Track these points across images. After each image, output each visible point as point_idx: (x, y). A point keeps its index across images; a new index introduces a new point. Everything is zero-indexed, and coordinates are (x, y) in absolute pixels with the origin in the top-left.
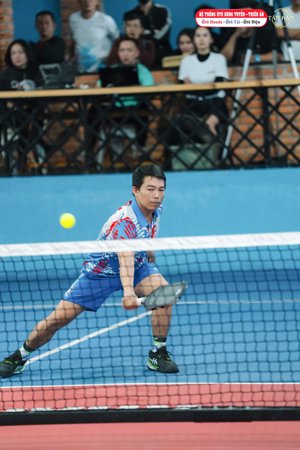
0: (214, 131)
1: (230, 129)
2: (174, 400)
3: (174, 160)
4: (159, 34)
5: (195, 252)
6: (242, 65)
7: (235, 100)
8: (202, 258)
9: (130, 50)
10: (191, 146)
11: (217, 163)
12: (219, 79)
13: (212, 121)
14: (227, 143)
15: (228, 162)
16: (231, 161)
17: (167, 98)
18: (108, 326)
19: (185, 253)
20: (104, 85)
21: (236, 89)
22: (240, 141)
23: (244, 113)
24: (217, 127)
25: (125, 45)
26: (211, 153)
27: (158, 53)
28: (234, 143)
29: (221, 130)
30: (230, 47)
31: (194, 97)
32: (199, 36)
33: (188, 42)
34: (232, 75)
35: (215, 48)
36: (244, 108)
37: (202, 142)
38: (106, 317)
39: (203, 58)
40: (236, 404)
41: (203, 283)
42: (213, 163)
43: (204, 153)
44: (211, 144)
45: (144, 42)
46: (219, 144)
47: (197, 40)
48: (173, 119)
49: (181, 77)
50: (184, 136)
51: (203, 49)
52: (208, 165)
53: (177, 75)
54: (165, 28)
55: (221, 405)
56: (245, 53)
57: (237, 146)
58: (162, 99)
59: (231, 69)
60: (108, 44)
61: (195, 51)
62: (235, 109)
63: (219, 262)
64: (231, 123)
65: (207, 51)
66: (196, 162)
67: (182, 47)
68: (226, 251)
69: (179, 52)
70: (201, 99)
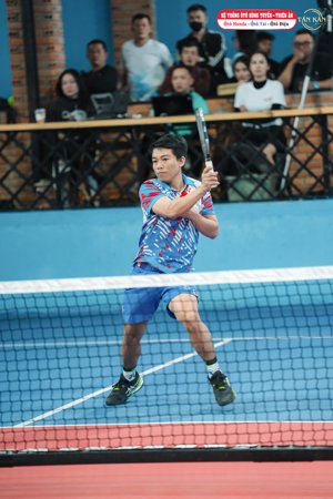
0: (272, 161)
1: (288, 158)
2: (232, 440)
3: (230, 192)
4: (213, 61)
5: (252, 286)
6: (300, 92)
7: (292, 128)
8: (260, 292)
9: (183, 77)
10: (248, 176)
11: (275, 194)
12: (276, 107)
13: (269, 150)
14: (285, 173)
15: (286, 193)
16: (290, 191)
17: (223, 127)
18: (163, 363)
19: (242, 287)
20: (157, 115)
21: (294, 117)
22: (299, 171)
23: (302, 141)
24: (274, 157)
25: (179, 72)
26: (268, 184)
28: (292, 174)
29: (278, 159)
30: (287, 74)
31: (251, 125)
32: (255, 63)
33: (244, 70)
34: (289, 103)
35: (273, 76)
36: (302, 136)
37: (259, 172)
38: (161, 353)
39: (259, 85)
40: (296, 444)
41: (262, 318)
42: (270, 194)
43: (261, 184)
44: (269, 174)
45: (200, 70)
46: (277, 174)
47: (253, 67)
48: (229, 148)
49: (237, 105)
50: (240, 165)
51: (259, 77)
52: (266, 195)
53: (233, 103)
54: (220, 55)
55: (281, 444)
56: (303, 80)
57: (296, 176)
58: (217, 128)
59: (289, 96)
60: (162, 73)
61: (252, 78)
62: (294, 137)
63: (277, 296)
64: (290, 151)
65: (264, 78)
66: (253, 193)
68: (285, 284)
69: (234, 80)
70: (257, 127)
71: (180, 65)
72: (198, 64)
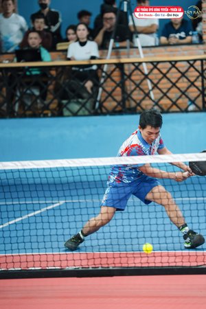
0: (90, 91)
1: (100, 89)
2: (64, 264)
3: (65, 110)
4: (54, 29)
5: (78, 169)
6: (107, 49)
7: (103, 71)
8: (82, 172)
10: (75, 100)
11: (92, 111)
12: (93, 58)
13: (89, 84)
14: (98, 98)
15: (99, 111)
16: (101, 110)
17: (60, 70)
18: (21, 217)
19: (71, 169)
20: (19, 61)
21: (104, 64)
22: (107, 98)
23: (109, 80)
24: (92, 89)
26: (88, 105)
27: (53, 40)
28: (103, 99)
29: (95, 90)
30: (100, 37)
31: (77, 69)
32: (79, 30)
33: (73, 34)
34: (101, 56)
35: (91, 38)
36: (109, 76)
37: (83, 98)
38: (20, 210)
39: (83, 44)
40: (103, 266)
41: (83, 189)
42: (89, 112)
43: (83, 105)
44: (88, 99)
45: (45, 33)
46: (93, 100)
47: (79, 33)
48: (64, 83)
49: (69, 56)
50: (71, 94)
51: (83, 39)
52: (87, 113)
53: (66, 55)
54: (58, 25)
55: (94, 266)
56: (109, 41)
57: (105, 101)
58: (57, 70)
59: (101, 51)
60: (21, 35)
61: (78, 40)
62: (104, 77)
63: (93, 175)
64: (101, 85)
65: (85, 40)
66: (79, 111)
67: (70, 37)
68: (98, 168)
69: (67, 40)
70: (81, 70)
71: (33, 30)
72: (45, 30)
